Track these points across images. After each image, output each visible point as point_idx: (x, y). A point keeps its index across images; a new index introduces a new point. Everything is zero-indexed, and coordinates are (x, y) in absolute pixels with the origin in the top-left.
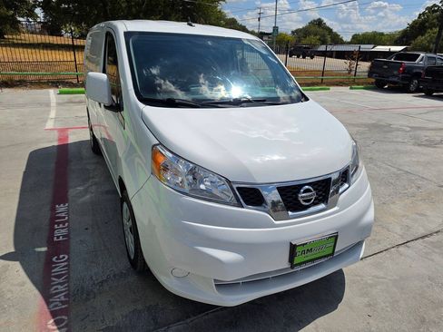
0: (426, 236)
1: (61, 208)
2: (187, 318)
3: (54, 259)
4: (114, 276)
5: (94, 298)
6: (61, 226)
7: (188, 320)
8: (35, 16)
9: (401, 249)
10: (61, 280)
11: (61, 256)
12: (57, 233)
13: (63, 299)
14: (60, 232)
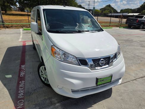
0: (143, 77)
1: (23, 66)
2: (61, 102)
3: (20, 82)
4: (39, 88)
5: (32, 95)
6: (23, 72)
7: (62, 103)
8: (16, 5)
9: (134, 81)
10: (22, 89)
11: (22, 81)
12: (21, 74)
13: (22, 94)
14: (22, 74)
